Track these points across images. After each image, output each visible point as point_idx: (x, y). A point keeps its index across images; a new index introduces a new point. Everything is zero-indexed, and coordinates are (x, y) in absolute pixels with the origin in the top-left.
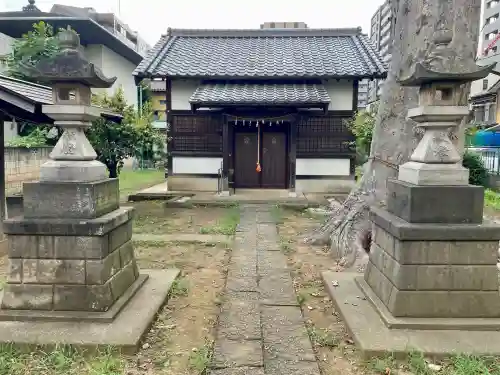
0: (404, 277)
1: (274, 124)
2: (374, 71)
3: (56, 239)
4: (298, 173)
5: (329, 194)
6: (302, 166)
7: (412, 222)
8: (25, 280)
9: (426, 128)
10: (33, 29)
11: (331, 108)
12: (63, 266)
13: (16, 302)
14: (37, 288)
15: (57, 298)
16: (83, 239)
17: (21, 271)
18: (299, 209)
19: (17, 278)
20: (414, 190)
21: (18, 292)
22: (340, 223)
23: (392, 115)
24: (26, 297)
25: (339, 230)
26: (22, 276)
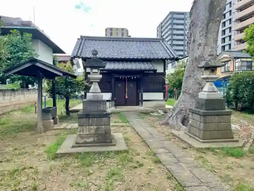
0: (205, 127)
1: (134, 78)
2: (172, 57)
3: (95, 119)
4: (144, 99)
5: (156, 107)
6: (146, 96)
7: (206, 110)
8: (85, 133)
9: (207, 81)
10: (10, 33)
11: (158, 71)
12: (97, 128)
13: (82, 141)
14: (89, 136)
15: (96, 139)
16: (105, 118)
17: (83, 130)
18: (146, 113)
19: (82, 133)
20: (206, 100)
21: (82, 138)
22: (171, 116)
23: (190, 76)
24: (85, 139)
25: (171, 118)
26: (83, 132)
